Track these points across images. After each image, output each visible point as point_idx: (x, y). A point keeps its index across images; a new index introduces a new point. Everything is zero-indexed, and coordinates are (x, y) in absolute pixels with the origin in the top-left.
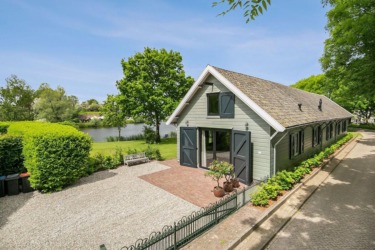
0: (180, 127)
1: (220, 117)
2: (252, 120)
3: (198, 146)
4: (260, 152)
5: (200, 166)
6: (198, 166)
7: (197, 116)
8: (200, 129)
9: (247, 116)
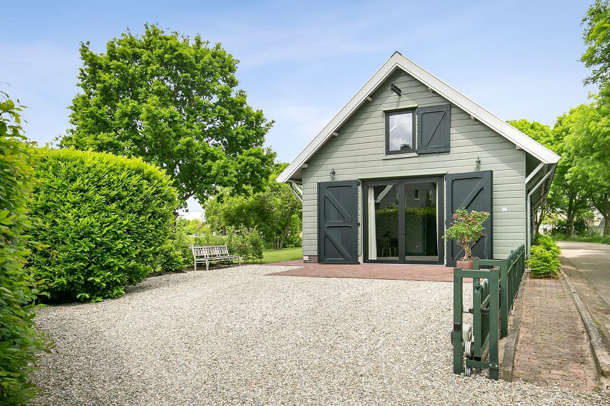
0: (319, 184)
1: (417, 155)
2: (485, 154)
3: (360, 219)
4: (504, 209)
5: (366, 260)
6: (361, 259)
7: (360, 158)
8: (365, 182)
9: (477, 148)
